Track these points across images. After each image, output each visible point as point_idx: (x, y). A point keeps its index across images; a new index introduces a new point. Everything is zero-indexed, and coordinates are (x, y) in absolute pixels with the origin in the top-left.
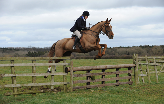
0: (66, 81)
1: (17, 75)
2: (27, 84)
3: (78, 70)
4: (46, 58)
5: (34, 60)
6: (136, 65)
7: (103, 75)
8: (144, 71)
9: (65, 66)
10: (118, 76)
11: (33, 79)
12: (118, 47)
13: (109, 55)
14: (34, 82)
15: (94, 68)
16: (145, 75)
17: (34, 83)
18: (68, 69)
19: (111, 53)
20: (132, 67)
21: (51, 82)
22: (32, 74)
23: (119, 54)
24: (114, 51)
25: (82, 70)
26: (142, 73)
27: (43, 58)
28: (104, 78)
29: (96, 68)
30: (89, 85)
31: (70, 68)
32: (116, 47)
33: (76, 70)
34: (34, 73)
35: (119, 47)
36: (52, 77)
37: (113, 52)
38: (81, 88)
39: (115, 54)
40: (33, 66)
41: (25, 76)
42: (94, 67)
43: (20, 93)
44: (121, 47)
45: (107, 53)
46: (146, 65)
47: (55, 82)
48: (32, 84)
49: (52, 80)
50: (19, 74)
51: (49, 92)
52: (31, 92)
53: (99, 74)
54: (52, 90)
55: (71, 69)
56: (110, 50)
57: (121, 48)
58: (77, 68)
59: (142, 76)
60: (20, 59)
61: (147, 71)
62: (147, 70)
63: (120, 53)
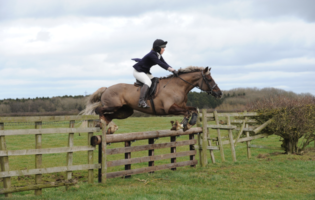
0: (93, 163)
1: (10, 154)
2: (28, 171)
3: (114, 140)
4: (60, 118)
5: (38, 123)
6: (204, 128)
7: (152, 149)
8: (213, 140)
9: (91, 134)
10: (174, 151)
11: (37, 159)
12: (62, 96)
13: (46, 111)
14: (39, 166)
15: (139, 136)
16: (216, 148)
17: (39, 168)
18: (97, 139)
19: (49, 107)
20: (196, 133)
21: (67, 165)
22: (36, 151)
23: (64, 109)
24: (54, 103)
25: (120, 140)
26: (210, 144)
27: (54, 118)
28: (153, 154)
29: (142, 136)
30: (130, 169)
31: (101, 136)
32: (58, 96)
33: (111, 140)
34: (39, 147)
35: (64, 97)
36: (69, 155)
37: (53, 105)
38: (117, 175)
39: (56, 110)
40: (37, 135)
41: (24, 154)
42: (139, 134)
43: (17, 188)
44: (66, 96)
45: (43, 108)
46: (216, 129)
47: (73, 164)
48: (37, 171)
49: (69, 162)
50: (13, 151)
51: (65, 185)
52: (36, 187)
53: (146, 147)
54: (69, 180)
55: (104, 139)
56: (48, 102)
57: (66, 98)
58: (112, 136)
59: (210, 150)
60: (14, 120)
61: (217, 140)
62: (217, 138)
63: (65, 106)
